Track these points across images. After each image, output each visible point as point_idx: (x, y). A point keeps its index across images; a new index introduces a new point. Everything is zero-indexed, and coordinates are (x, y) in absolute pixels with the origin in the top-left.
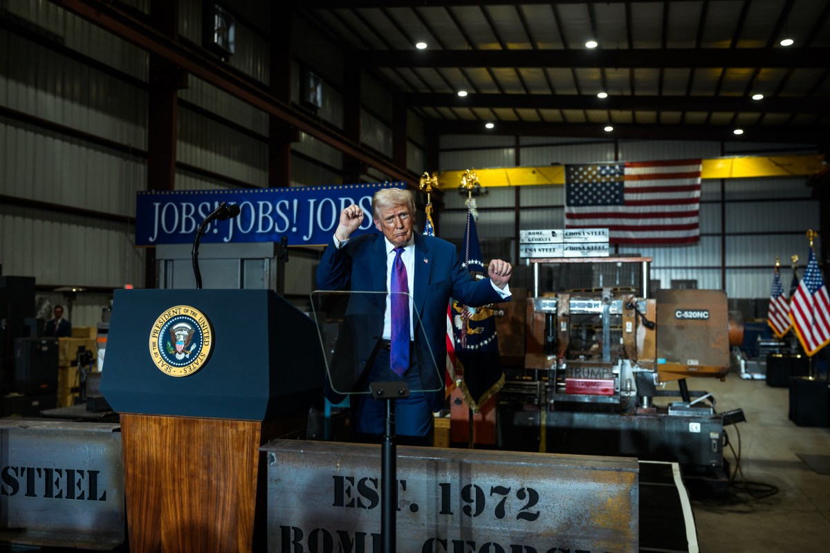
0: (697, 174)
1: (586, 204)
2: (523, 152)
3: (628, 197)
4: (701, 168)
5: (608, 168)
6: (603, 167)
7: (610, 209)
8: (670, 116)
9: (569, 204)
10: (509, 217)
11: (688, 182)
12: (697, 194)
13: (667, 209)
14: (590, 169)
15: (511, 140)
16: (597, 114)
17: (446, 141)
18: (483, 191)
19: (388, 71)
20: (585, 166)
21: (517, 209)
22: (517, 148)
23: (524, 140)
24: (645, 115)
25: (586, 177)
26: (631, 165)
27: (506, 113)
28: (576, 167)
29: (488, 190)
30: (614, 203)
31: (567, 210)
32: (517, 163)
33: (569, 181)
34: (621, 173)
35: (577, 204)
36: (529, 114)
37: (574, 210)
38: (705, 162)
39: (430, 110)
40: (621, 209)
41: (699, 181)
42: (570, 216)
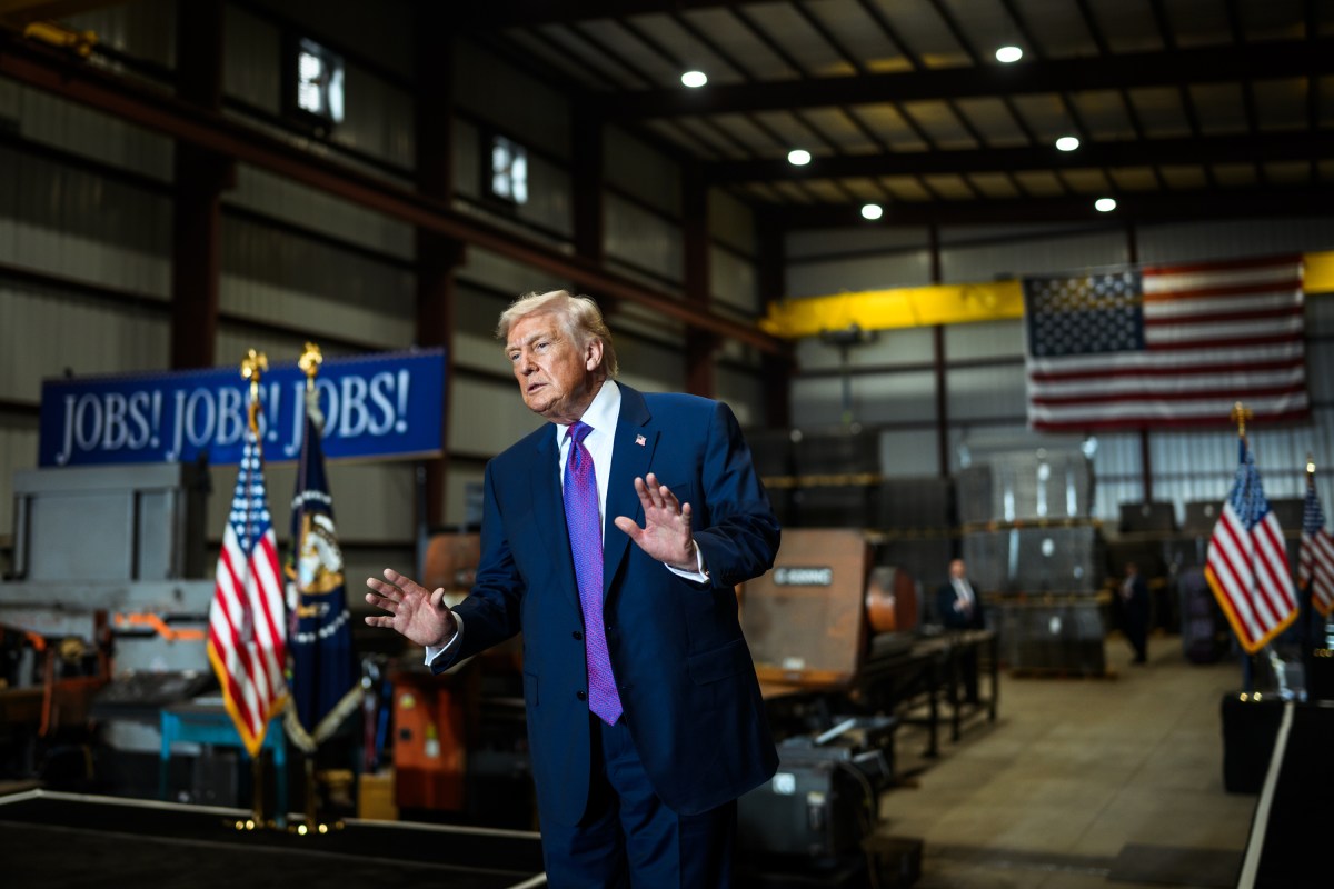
0: (1296, 284)
1: (1069, 352)
2: (946, 258)
3: (1154, 335)
4: (1301, 272)
5: (1108, 280)
6: (1099, 279)
7: (1122, 360)
8: (1234, 173)
9: (1035, 354)
10: (925, 383)
11: (1276, 300)
12: (1294, 324)
13: (1237, 355)
14: (1072, 284)
15: (921, 235)
16: (1081, 178)
17: (797, 243)
18: (866, 336)
19: (663, 126)
20: (1063, 280)
21: (941, 367)
22: (935, 248)
23: (948, 234)
24: (1182, 175)
25: (1067, 300)
26: (1158, 272)
27: (905, 186)
28: (1045, 282)
29: (876, 336)
30: (1123, 348)
31: (1031, 365)
32: (936, 278)
33: (1032, 310)
34: (1137, 288)
35: (1051, 354)
36: (949, 184)
37: (1046, 365)
38: (1310, 259)
39: (760, 189)
40: (1139, 360)
41: (1299, 297)
42: (1040, 377)
